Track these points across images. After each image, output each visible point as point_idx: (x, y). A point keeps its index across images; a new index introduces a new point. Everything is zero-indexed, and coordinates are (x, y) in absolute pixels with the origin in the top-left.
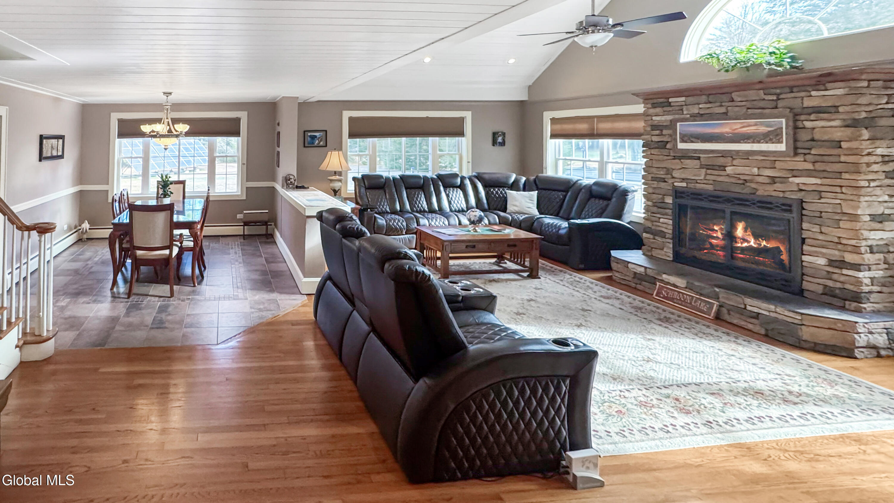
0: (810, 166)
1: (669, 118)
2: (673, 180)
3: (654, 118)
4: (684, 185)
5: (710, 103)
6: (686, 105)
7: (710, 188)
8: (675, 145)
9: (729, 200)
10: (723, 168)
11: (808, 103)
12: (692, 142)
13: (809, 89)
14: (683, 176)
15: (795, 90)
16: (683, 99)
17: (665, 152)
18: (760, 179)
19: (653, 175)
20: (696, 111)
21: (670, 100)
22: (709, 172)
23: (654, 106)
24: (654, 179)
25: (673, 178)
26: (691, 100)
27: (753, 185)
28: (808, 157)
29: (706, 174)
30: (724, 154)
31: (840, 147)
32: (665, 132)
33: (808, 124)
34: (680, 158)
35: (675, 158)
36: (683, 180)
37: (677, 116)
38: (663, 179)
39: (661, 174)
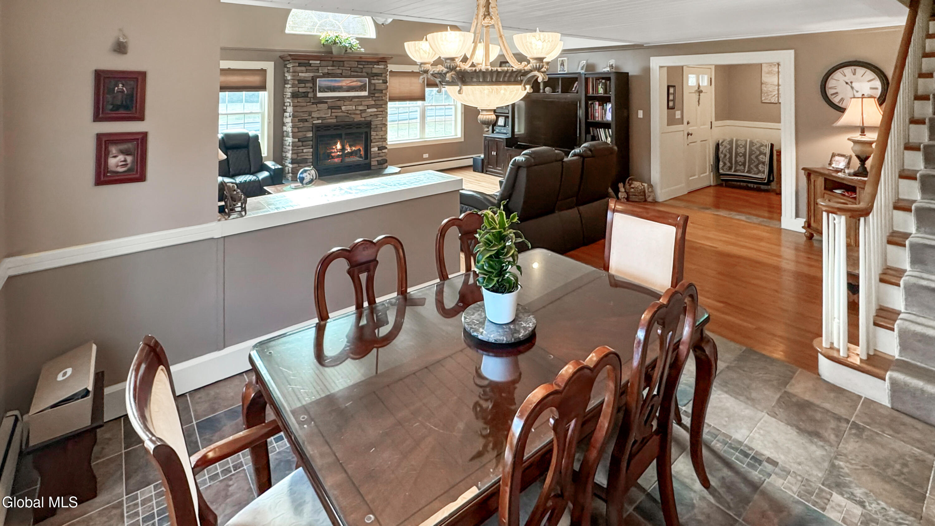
1: (312, 74)
2: (311, 120)
3: (300, 74)
4: (320, 121)
5: (333, 66)
6: (320, 66)
7: (334, 121)
8: (315, 95)
9: (343, 127)
10: (339, 108)
11: (374, 71)
12: (324, 92)
13: (373, 64)
14: (319, 116)
15: (369, 63)
16: (318, 62)
17: (308, 100)
18: (356, 112)
19: (299, 118)
20: (326, 71)
21: (311, 62)
22: (333, 111)
23: (300, 65)
24: (300, 121)
25: (312, 118)
26: (324, 63)
27: (353, 116)
28: (374, 98)
29: (331, 112)
30: (341, 99)
32: (307, 85)
33: (374, 82)
34: (316, 103)
35: (313, 103)
36: (319, 118)
37: (317, 74)
38: (306, 119)
39: (305, 116)
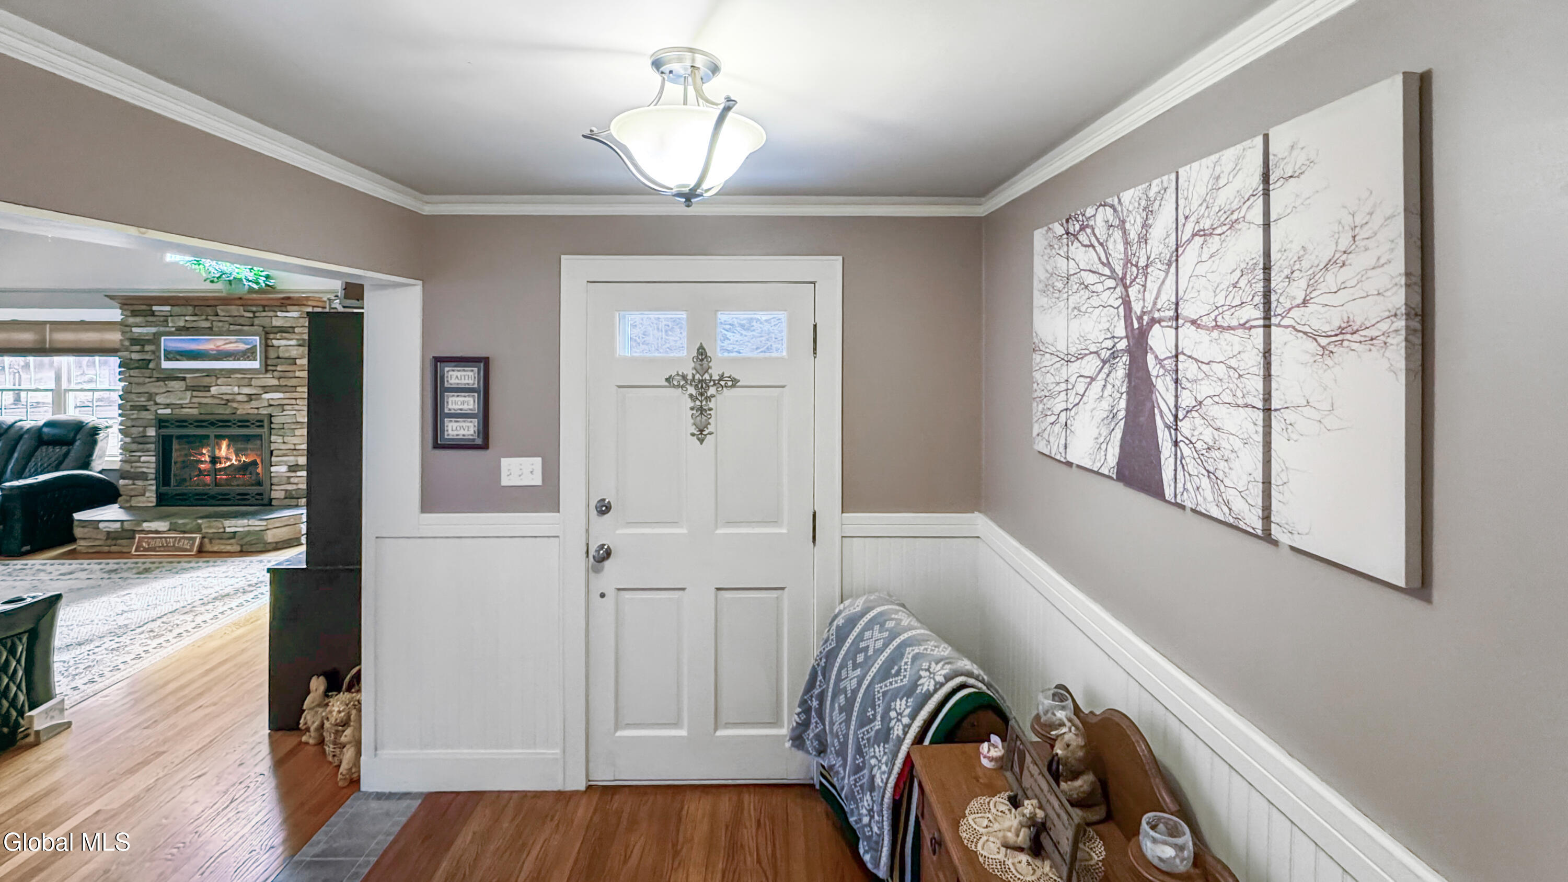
0: (275, 382)
1: (153, 330)
2: (156, 407)
3: (134, 330)
4: (168, 411)
5: (196, 315)
6: (171, 316)
7: (195, 412)
8: (159, 364)
9: (212, 424)
10: (207, 388)
11: (276, 322)
12: (177, 360)
13: (276, 309)
14: (168, 401)
15: (267, 309)
16: (168, 308)
17: (147, 373)
18: (240, 398)
19: (132, 404)
20: (182, 324)
21: (155, 308)
22: (195, 393)
23: (134, 314)
24: (133, 408)
25: (156, 404)
26: (177, 310)
27: (235, 405)
28: (276, 374)
29: (192, 397)
30: (209, 373)
31: (296, 364)
32: (147, 348)
33: (275, 342)
34: (164, 380)
35: (158, 380)
36: (167, 406)
37: (162, 329)
38: (146, 406)
39: (142, 400)
